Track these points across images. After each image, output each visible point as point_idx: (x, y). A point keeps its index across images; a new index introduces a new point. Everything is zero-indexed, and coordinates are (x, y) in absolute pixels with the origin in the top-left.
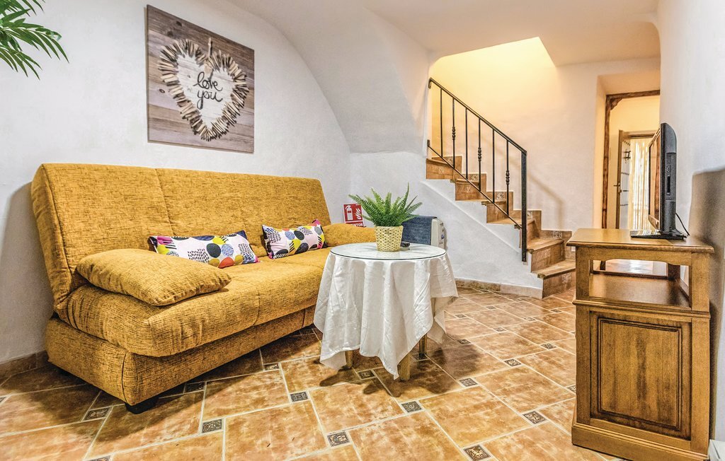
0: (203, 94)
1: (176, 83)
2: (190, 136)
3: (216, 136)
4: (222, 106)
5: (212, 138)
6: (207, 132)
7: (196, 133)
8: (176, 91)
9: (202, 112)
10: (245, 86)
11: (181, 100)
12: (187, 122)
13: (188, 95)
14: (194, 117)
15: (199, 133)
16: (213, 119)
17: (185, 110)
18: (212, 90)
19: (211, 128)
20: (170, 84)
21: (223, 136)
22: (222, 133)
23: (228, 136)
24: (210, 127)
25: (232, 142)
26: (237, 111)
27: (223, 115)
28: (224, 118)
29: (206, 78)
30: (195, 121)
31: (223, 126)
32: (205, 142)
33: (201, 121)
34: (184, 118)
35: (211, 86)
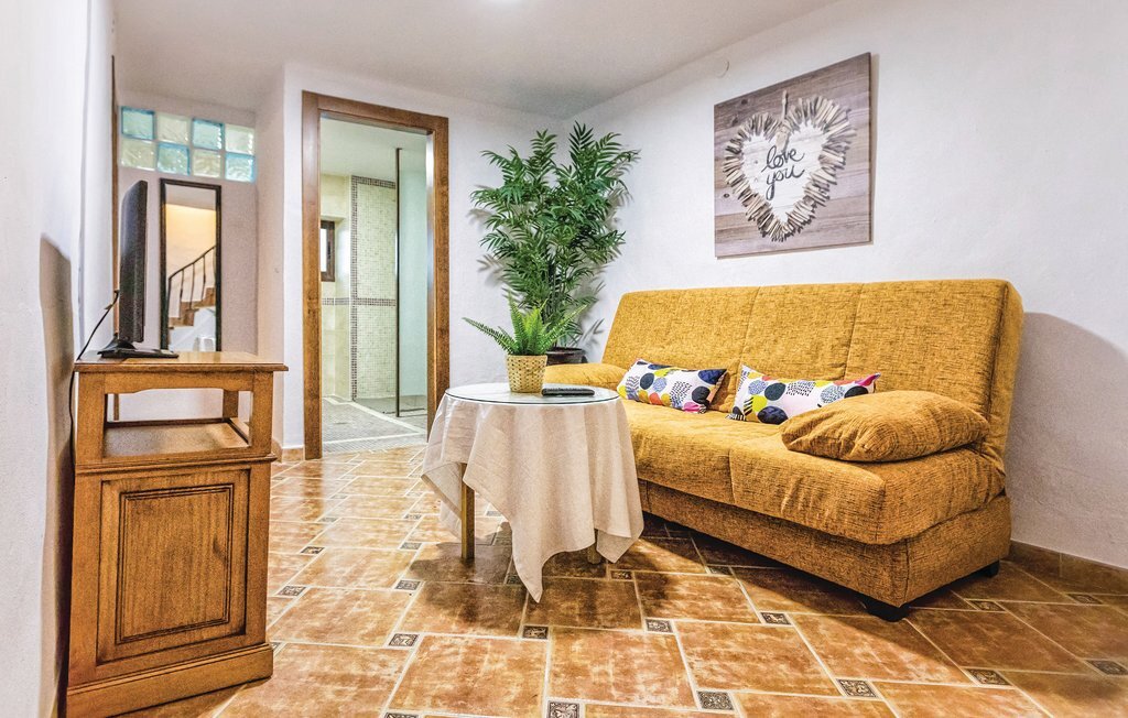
0: (775, 176)
1: (740, 179)
2: (758, 241)
3: (794, 231)
4: (804, 181)
5: (787, 236)
6: (780, 228)
7: (764, 234)
8: (741, 188)
9: (772, 203)
10: (846, 129)
11: (747, 197)
12: (753, 223)
13: (754, 188)
14: (762, 213)
15: (769, 233)
16: (789, 207)
17: (753, 207)
18: (789, 165)
19: (786, 221)
20: (734, 184)
21: (806, 227)
22: (804, 223)
23: (814, 223)
24: (784, 219)
25: (822, 233)
26: (831, 179)
27: (804, 195)
28: (807, 198)
29: (779, 153)
30: (764, 219)
31: (805, 212)
32: (778, 244)
33: (772, 216)
34: (750, 219)
35: (786, 159)
